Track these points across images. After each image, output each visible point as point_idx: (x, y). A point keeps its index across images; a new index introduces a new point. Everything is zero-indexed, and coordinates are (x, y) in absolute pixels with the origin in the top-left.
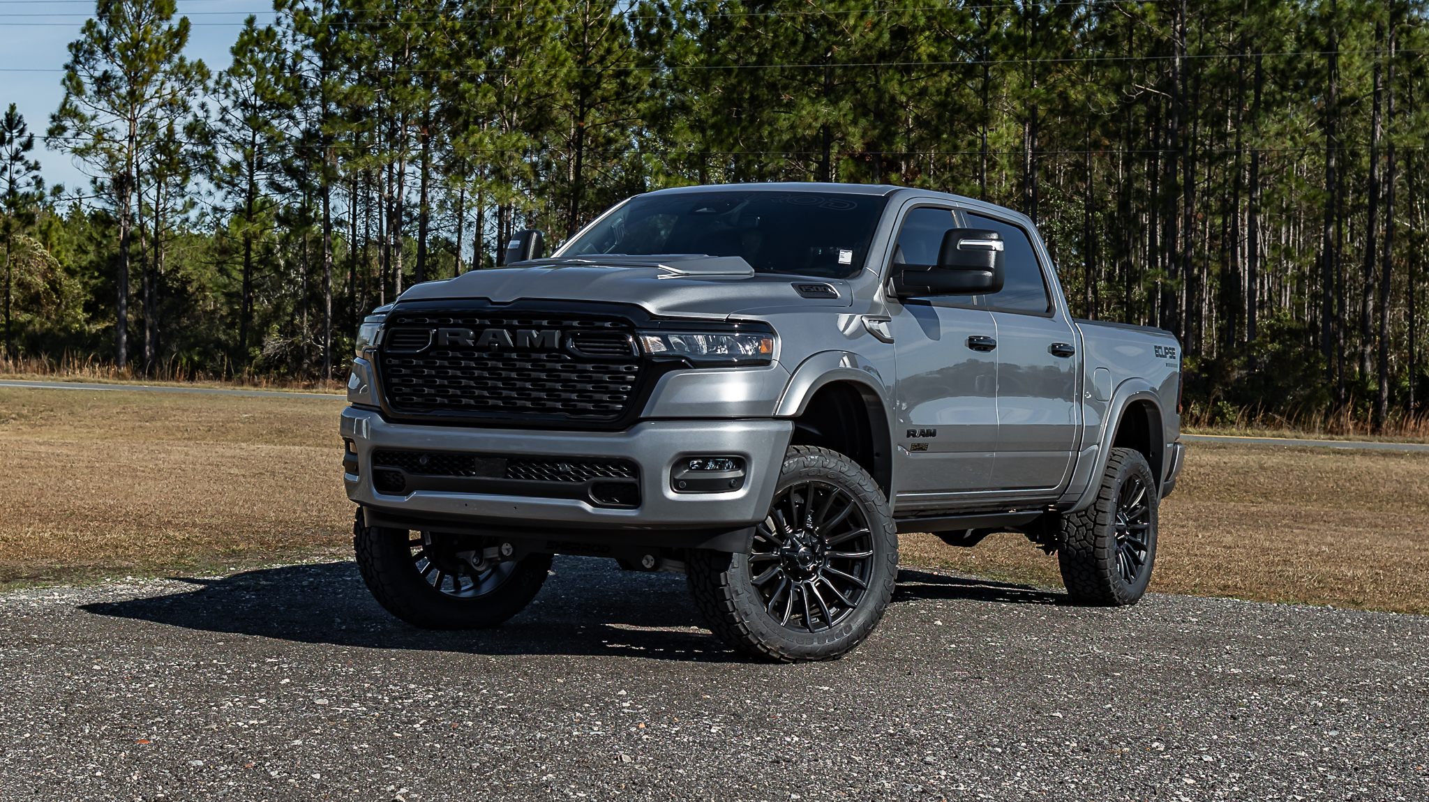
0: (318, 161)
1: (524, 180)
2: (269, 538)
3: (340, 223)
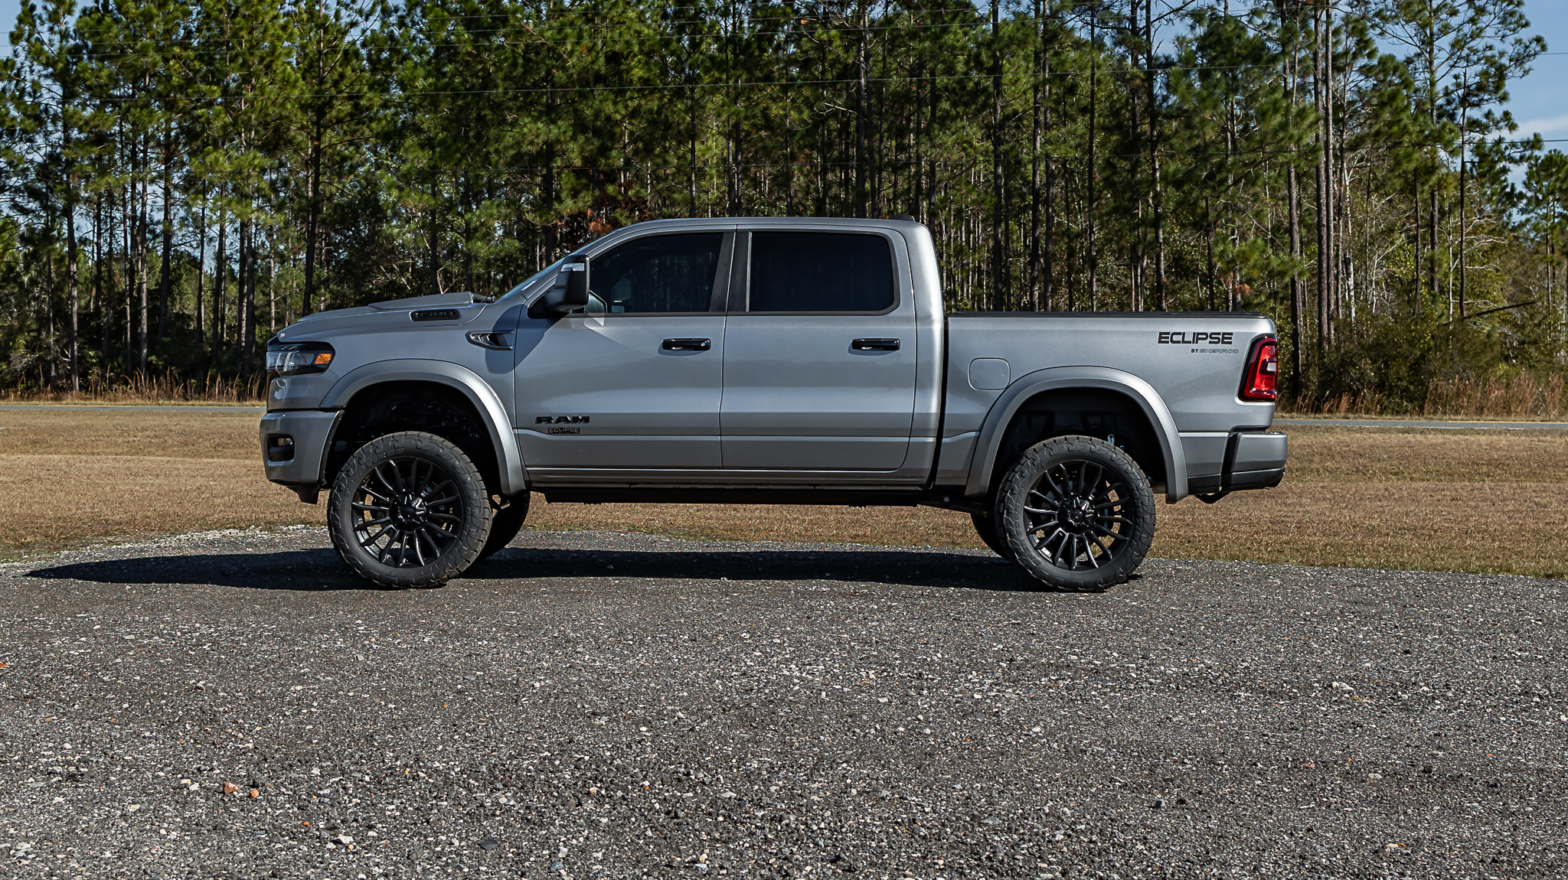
0: (61, 183)
1: (264, 196)
2: (51, 532)
3: (84, 241)
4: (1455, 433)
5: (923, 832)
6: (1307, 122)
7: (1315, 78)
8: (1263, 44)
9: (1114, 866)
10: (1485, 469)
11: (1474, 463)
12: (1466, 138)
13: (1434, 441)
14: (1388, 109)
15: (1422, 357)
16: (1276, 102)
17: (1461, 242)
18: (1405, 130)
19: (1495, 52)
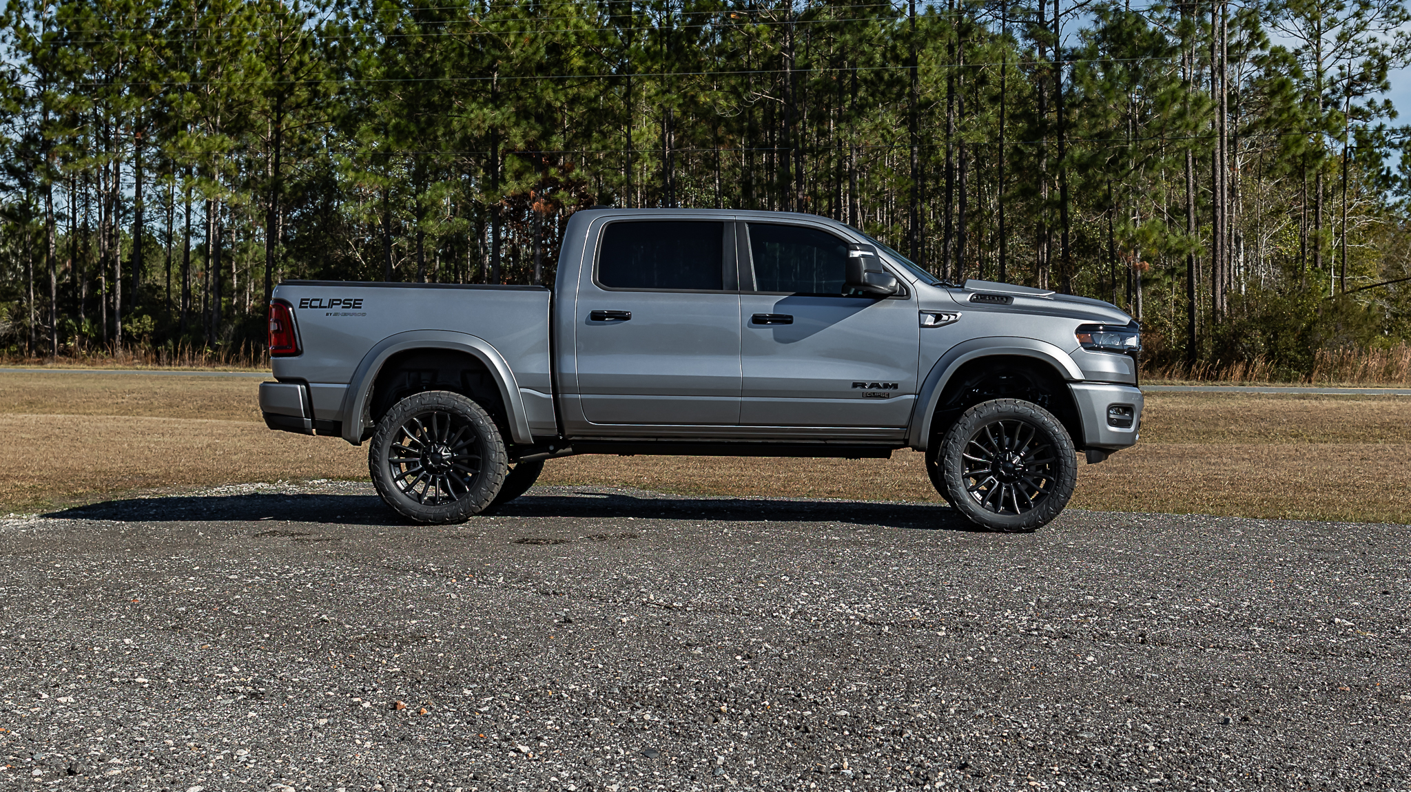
4: (1348, 398)
5: (1031, 744)
6: (1205, 109)
7: (1212, 69)
8: (1162, 36)
9: (1209, 772)
10: (1378, 432)
11: (1367, 426)
12: (1349, 125)
13: (1328, 406)
14: (1278, 98)
15: (1309, 328)
16: (1174, 92)
17: (1344, 222)
18: (1294, 118)
19: (1379, 44)
